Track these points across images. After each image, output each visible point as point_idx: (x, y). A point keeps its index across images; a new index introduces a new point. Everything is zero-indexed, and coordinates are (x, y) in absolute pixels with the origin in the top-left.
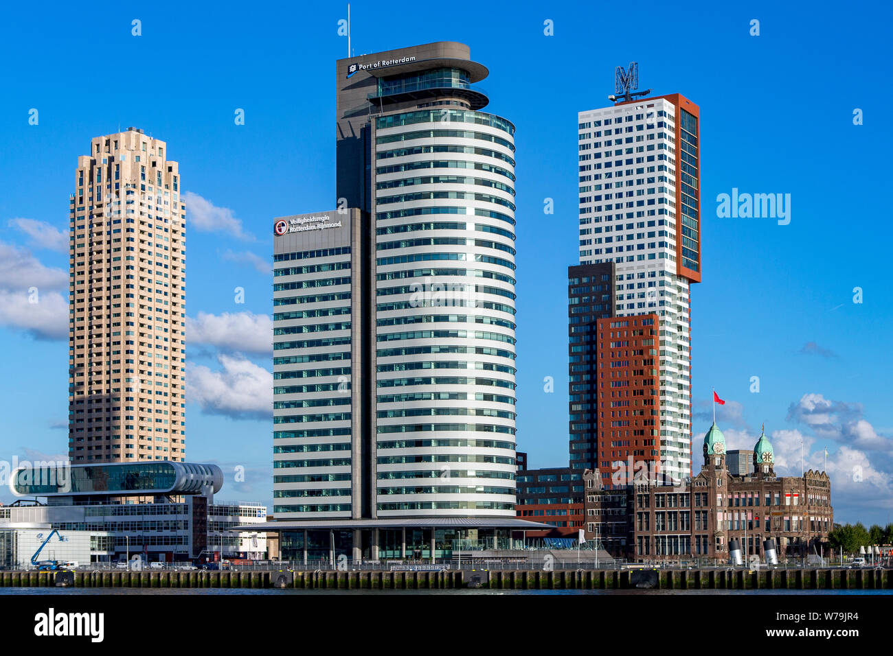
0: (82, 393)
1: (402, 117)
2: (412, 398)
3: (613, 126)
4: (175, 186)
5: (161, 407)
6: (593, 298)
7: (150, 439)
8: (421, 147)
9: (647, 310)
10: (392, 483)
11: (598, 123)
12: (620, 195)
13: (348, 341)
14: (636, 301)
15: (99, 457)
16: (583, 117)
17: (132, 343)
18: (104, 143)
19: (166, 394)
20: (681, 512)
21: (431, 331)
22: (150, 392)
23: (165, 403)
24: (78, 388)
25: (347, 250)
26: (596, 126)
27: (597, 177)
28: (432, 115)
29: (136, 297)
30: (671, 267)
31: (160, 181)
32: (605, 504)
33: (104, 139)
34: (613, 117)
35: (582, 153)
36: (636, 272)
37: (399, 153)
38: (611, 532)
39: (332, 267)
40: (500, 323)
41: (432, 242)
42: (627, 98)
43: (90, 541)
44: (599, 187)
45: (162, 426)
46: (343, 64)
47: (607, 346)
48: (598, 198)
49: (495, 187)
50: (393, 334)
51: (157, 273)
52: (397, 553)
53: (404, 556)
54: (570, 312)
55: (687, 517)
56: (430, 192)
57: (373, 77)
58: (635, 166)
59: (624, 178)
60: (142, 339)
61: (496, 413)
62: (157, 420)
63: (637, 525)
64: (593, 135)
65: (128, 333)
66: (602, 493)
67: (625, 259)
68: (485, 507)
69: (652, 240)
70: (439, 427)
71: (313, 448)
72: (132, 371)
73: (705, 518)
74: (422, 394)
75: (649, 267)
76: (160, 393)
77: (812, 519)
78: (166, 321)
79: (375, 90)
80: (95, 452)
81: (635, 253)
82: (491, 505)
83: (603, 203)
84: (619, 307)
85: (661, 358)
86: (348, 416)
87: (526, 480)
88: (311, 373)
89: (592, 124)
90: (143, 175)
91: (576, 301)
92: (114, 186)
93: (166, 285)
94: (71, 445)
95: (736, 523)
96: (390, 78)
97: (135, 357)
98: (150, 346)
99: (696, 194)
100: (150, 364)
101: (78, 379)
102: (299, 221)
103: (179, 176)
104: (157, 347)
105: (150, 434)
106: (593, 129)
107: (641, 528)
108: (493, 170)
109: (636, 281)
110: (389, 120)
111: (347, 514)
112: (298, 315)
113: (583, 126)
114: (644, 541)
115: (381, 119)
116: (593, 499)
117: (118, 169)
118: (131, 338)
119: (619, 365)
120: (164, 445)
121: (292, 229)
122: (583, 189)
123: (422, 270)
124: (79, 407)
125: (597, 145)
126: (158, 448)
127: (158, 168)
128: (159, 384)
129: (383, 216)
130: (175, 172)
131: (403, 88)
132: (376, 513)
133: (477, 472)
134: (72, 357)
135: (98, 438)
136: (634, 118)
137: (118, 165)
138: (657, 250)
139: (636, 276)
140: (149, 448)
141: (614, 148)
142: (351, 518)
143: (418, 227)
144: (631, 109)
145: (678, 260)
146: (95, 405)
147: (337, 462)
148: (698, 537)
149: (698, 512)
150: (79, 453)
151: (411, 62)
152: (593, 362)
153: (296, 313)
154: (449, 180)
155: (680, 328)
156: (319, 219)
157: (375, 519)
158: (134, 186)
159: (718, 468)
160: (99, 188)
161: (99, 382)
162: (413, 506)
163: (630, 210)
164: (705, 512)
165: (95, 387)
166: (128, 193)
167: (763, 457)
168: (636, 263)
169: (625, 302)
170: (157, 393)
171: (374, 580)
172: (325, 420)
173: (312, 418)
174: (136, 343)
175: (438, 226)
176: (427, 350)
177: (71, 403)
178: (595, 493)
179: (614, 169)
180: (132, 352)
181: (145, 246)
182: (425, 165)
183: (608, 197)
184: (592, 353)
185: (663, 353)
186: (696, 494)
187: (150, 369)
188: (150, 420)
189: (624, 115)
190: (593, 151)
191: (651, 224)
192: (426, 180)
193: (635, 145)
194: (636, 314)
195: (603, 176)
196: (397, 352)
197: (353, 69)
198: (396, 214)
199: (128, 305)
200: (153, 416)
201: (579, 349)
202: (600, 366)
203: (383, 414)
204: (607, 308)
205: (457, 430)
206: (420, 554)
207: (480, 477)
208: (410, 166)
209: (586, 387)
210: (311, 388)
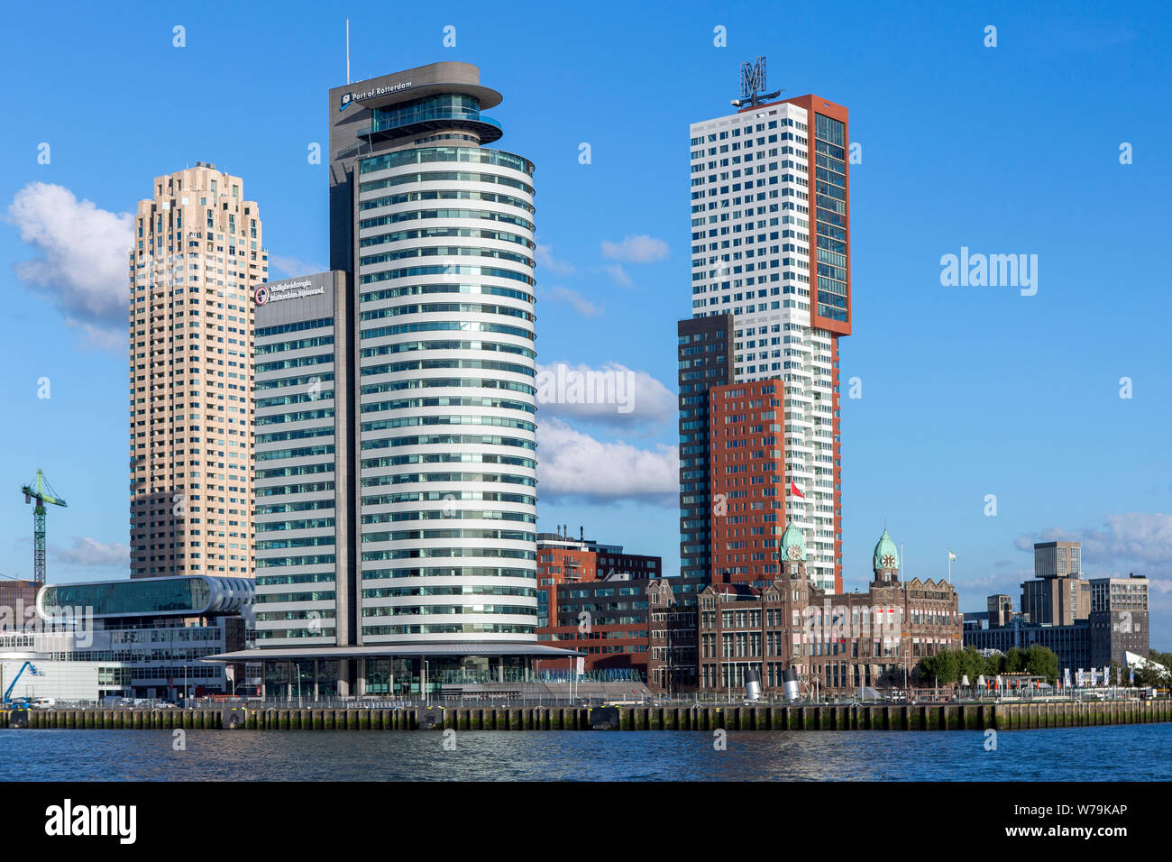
0: (144, 491)
1: (387, 158)
2: (398, 499)
3: (730, 141)
4: (254, 231)
5: (237, 506)
6: (707, 360)
7: (222, 546)
8: (407, 194)
9: (770, 373)
10: (379, 602)
11: (713, 138)
12: (738, 228)
13: (330, 432)
14: (757, 362)
15: (162, 569)
16: (695, 130)
17: (197, 428)
18: (167, 183)
19: (243, 490)
20: (751, 634)
21: (418, 418)
22: (221, 488)
23: (243, 501)
24: (140, 485)
25: (329, 322)
26: (711, 141)
27: (712, 206)
28: (419, 154)
29: (203, 372)
30: (801, 318)
31: (233, 226)
32: (671, 624)
33: (167, 178)
34: (729, 128)
35: (695, 175)
36: (757, 326)
37: (384, 201)
38: (679, 659)
39: (313, 342)
40: (506, 404)
41: (420, 309)
42: (754, 102)
43: (97, 673)
44: (714, 219)
45: (238, 529)
46: (336, 93)
47: (722, 421)
48: (713, 233)
49: (499, 239)
50: (378, 422)
51: (230, 341)
52: (385, 687)
53: (392, 691)
54: (680, 378)
55: (759, 640)
56: (417, 249)
57: (367, 108)
58: (755, 191)
59: (744, 207)
60: (210, 423)
61: (500, 515)
62: (231, 523)
63: (702, 650)
64: (707, 152)
65: (192, 416)
66: (668, 610)
67: (744, 310)
68: (486, 631)
69: (775, 284)
70: (430, 534)
71: (297, 561)
72: (197, 464)
73: (779, 640)
74: (409, 494)
75: (773, 318)
76: (236, 489)
77: (916, 640)
78: (243, 400)
79: (369, 125)
80: (158, 563)
81: (757, 301)
82: (496, 629)
83: (719, 239)
84: (739, 371)
85: (787, 435)
86: (332, 522)
87: (632, 592)
88: (295, 471)
89: (707, 139)
90: (210, 221)
91: (687, 364)
92: (175, 236)
93: (242, 356)
94: (132, 555)
95: (819, 647)
96: (388, 107)
97: (202, 446)
98: (221, 431)
99: (844, 221)
100: (221, 454)
101: (139, 474)
102: (280, 287)
103: (257, 219)
104: (231, 432)
105: (222, 540)
106: (708, 145)
107: (707, 655)
108: (497, 217)
109: (757, 337)
110: (373, 162)
111: (332, 640)
112: (279, 401)
113: (695, 142)
114: (711, 669)
115: (365, 162)
116: (658, 618)
117: (180, 215)
118: (196, 423)
119: (736, 445)
120: (240, 553)
121: (273, 298)
122: (696, 222)
123: (408, 344)
124: (139, 508)
125: (712, 165)
126: (233, 557)
127: (231, 210)
128: (233, 477)
129: (367, 279)
130: (254, 213)
131: (399, 121)
132: (362, 638)
133: (474, 587)
134: (133, 447)
135: (161, 546)
136: (754, 129)
137: (180, 210)
138: (781, 297)
139: (757, 331)
140: (221, 557)
141: (731, 168)
142: (335, 645)
143: (403, 291)
144: (750, 118)
145: (812, 308)
146: (158, 506)
147: (322, 577)
148: (770, 664)
149: (770, 634)
150: (141, 565)
151: (407, 89)
152: (705, 442)
153: (277, 398)
154: (439, 233)
155: (818, 395)
156: (300, 284)
157: (361, 646)
158: (199, 235)
159: (793, 577)
160: (160, 239)
161: (161, 478)
162: (400, 629)
163: (750, 247)
164: (778, 633)
165: (158, 483)
166: (191, 244)
167: (883, 561)
168: (757, 314)
169: (745, 364)
170: (231, 489)
171: (328, 720)
172: (308, 527)
173: (298, 525)
174: (203, 429)
175: (428, 289)
176: (414, 440)
177: (133, 503)
178: (660, 610)
179: (731, 195)
180: (197, 440)
181: (213, 309)
182: (412, 215)
183: (724, 231)
184: (705, 430)
185: (789, 429)
186: (768, 611)
187: (221, 460)
188: (221, 523)
189: (742, 126)
190: (706, 173)
191: (775, 264)
192: (412, 234)
193: (755, 163)
194: (758, 380)
195: (719, 204)
196: (383, 443)
197: (346, 99)
198: (381, 276)
199: (192, 382)
200: (226, 517)
201: (691, 426)
202: (713, 446)
203: (369, 519)
204: (722, 372)
205: (450, 537)
206: (409, 688)
207: (479, 593)
208: (396, 218)
209: (698, 475)
210: (294, 489)
